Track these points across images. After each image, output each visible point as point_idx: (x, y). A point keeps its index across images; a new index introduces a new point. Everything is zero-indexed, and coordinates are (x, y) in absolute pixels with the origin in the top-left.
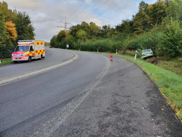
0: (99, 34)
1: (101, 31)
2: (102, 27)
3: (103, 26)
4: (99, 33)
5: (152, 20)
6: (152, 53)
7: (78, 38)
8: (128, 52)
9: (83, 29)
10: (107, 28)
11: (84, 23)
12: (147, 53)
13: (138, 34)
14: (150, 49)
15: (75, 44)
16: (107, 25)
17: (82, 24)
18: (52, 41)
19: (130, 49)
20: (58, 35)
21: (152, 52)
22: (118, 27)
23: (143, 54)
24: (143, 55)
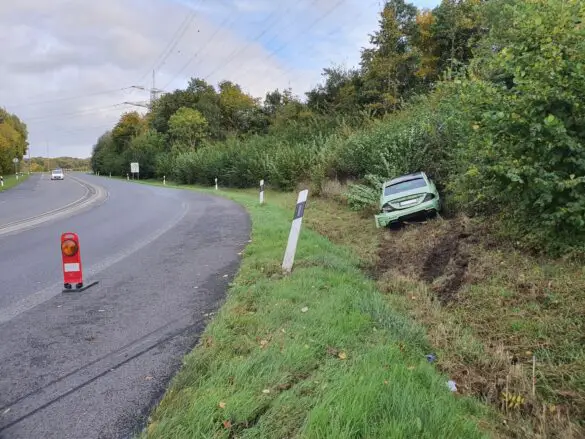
0: (253, 124)
1: (261, 111)
2: (264, 99)
3: (268, 96)
4: (253, 118)
5: (431, 62)
6: (433, 196)
7: (175, 138)
8: (333, 187)
9: (194, 105)
10: (281, 102)
11: (197, 83)
12: (407, 198)
13: (379, 113)
14: (423, 175)
15: (161, 159)
16: (281, 92)
17: (191, 89)
18: (97, 150)
19: (342, 175)
20: (115, 131)
21: (430, 188)
22: (314, 97)
23: (384, 199)
24: (386, 205)
